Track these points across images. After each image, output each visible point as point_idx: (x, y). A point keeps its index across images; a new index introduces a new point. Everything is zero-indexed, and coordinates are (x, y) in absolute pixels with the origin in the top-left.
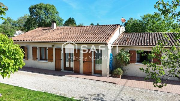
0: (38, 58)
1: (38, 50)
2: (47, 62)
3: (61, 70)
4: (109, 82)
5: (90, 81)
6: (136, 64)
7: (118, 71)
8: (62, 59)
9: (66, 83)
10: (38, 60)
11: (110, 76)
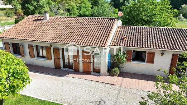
0: (35, 55)
1: (34, 48)
2: (46, 60)
3: (60, 69)
4: (108, 84)
5: (91, 82)
6: (131, 62)
7: (116, 71)
8: (61, 58)
9: (70, 87)
10: (35, 57)
11: (108, 75)
